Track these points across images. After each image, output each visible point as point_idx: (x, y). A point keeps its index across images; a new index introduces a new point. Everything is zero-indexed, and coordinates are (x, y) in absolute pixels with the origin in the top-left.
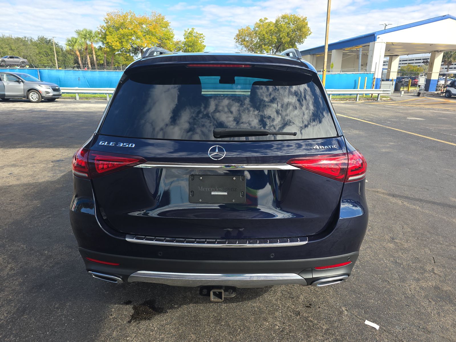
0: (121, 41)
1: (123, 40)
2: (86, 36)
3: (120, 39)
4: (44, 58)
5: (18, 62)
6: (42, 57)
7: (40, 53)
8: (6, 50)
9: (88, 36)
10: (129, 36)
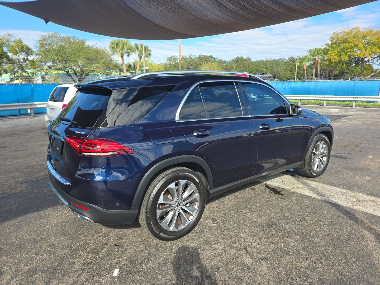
0: (340, 54)
1: (342, 53)
2: (314, 53)
3: (340, 53)
4: (289, 73)
5: (266, 77)
6: (287, 72)
7: (287, 69)
8: (263, 69)
9: (316, 53)
10: (348, 50)
